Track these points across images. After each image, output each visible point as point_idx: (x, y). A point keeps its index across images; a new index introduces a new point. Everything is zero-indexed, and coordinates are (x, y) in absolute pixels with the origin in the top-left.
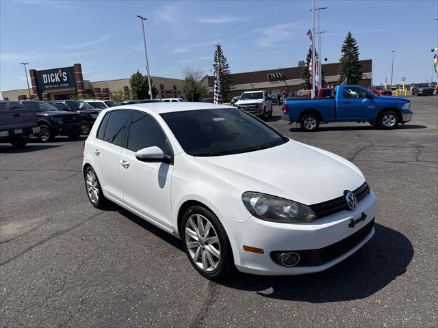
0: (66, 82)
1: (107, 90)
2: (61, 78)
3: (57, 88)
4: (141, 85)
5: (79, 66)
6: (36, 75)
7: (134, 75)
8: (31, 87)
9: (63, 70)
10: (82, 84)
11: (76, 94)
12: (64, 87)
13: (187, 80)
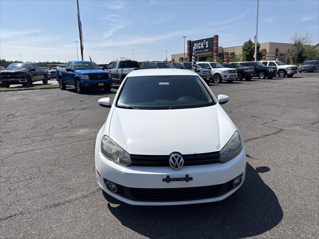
0: (207, 49)
1: (233, 54)
2: (205, 45)
3: (201, 52)
4: (250, 50)
5: (217, 36)
6: (191, 44)
7: (246, 43)
8: (186, 52)
9: (207, 40)
10: (217, 49)
11: (212, 57)
12: (206, 52)
13: (295, 45)
